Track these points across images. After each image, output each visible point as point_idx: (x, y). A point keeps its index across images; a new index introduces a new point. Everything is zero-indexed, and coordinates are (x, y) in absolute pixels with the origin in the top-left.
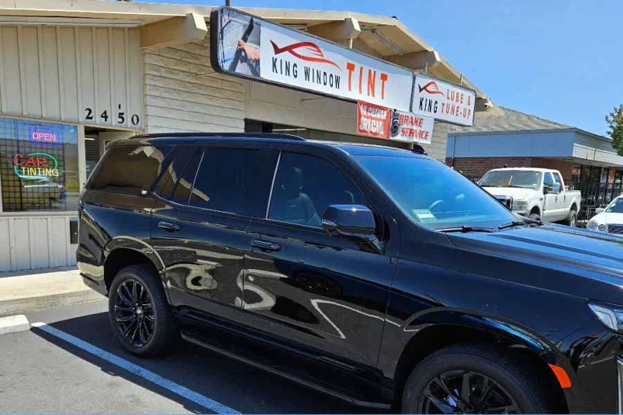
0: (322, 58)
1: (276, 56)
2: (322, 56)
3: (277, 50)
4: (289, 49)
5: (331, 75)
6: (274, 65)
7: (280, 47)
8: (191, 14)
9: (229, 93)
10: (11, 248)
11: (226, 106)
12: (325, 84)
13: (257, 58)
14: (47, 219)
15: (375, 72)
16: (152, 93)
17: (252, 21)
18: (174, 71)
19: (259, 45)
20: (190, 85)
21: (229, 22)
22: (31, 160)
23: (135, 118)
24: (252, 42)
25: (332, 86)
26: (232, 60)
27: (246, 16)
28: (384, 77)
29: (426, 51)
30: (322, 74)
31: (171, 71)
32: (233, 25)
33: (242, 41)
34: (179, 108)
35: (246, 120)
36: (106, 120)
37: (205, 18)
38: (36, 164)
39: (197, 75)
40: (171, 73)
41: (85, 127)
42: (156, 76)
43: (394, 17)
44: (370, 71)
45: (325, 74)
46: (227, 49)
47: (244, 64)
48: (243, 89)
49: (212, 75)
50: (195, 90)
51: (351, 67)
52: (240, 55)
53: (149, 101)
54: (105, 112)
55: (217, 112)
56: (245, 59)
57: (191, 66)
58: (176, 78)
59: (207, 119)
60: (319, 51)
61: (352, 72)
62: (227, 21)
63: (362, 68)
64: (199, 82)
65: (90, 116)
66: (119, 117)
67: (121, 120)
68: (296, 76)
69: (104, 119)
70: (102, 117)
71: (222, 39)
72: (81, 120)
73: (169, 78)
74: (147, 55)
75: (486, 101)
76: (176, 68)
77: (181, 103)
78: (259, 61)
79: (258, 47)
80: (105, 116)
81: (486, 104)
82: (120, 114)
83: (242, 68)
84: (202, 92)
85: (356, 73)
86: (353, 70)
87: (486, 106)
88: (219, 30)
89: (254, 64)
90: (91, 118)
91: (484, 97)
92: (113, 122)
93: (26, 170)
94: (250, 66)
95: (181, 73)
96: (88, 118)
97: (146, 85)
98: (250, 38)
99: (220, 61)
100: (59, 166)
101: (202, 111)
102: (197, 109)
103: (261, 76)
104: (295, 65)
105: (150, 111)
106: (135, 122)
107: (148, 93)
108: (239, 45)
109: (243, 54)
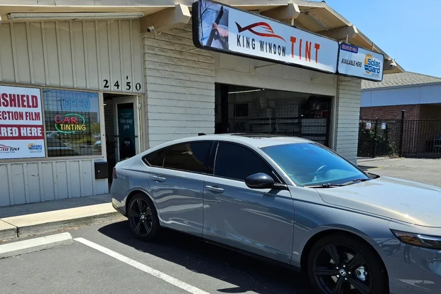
0: (272, 34)
1: (239, 34)
2: (273, 32)
3: (241, 29)
4: (249, 28)
5: (279, 47)
6: (238, 41)
7: (242, 27)
8: (179, 5)
9: (204, 64)
10: (54, 183)
11: (201, 74)
12: (275, 53)
13: (226, 35)
14: (78, 161)
15: (310, 43)
16: (150, 66)
17: (222, 8)
18: (165, 50)
19: (227, 26)
20: (176, 60)
21: (206, 9)
22: (67, 119)
23: (138, 85)
24: (222, 24)
25: (280, 54)
26: (208, 38)
27: (218, 5)
28: (317, 46)
29: (347, 26)
30: (273, 46)
31: (162, 50)
32: (209, 12)
33: (215, 23)
34: (168, 77)
35: (216, 84)
36: (118, 88)
37: (189, 7)
38: (71, 121)
39: (181, 52)
40: (163, 51)
41: (104, 94)
42: (152, 54)
43: (323, 1)
44: (307, 42)
45: (275, 45)
46: (205, 30)
47: (217, 40)
48: (213, 61)
49: (191, 51)
50: (180, 63)
51: (293, 40)
52: (214, 34)
53: (148, 72)
54: (117, 82)
55: (196, 78)
56: (218, 37)
57: (177, 45)
58: (167, 55)
59: (188, 84)
60: (271, 29)
61: (294, 43)
62: (204, 9)
63: (301, 40)
64: (183, 57)
65: (107, 85)
66: (127, 85)
67: (128, 87)
68: (254, 48)
69: (117, 87)
70: (115, 85)
71: (201, 22)
72: (100, 88)
73: (161, 55)
74: (146, 39)
75: (391, 61)
76: (166, 47)
77: (170, 73)
78: (228, 38)
79: (227, 27)
80: (117, 85)
81: (391, 64)
82: (128, 83)
83: (215, 44)
84: (185, 64)
85: (297, 45)
86: (295, 42)
87: (392, 65)
88: (199, 17)
89: (224, 41)
90: (108, 87)
91: (390, 59)
92: (123, 89)
93: (63, 126)
94: (221, 42)
95: (170, 51)
96: (105, 87)
97: (145, 61)
98: (221, 21)
99: (200, 39)
100: (86, 123)
101: (185, 78)
102: (182, 77)
103: (229, 49)
104: (253, 40)
105: (149, 79)
106: (138, 88)
107: (147, 67)
108: (213, 26)
109: (216, 33)
